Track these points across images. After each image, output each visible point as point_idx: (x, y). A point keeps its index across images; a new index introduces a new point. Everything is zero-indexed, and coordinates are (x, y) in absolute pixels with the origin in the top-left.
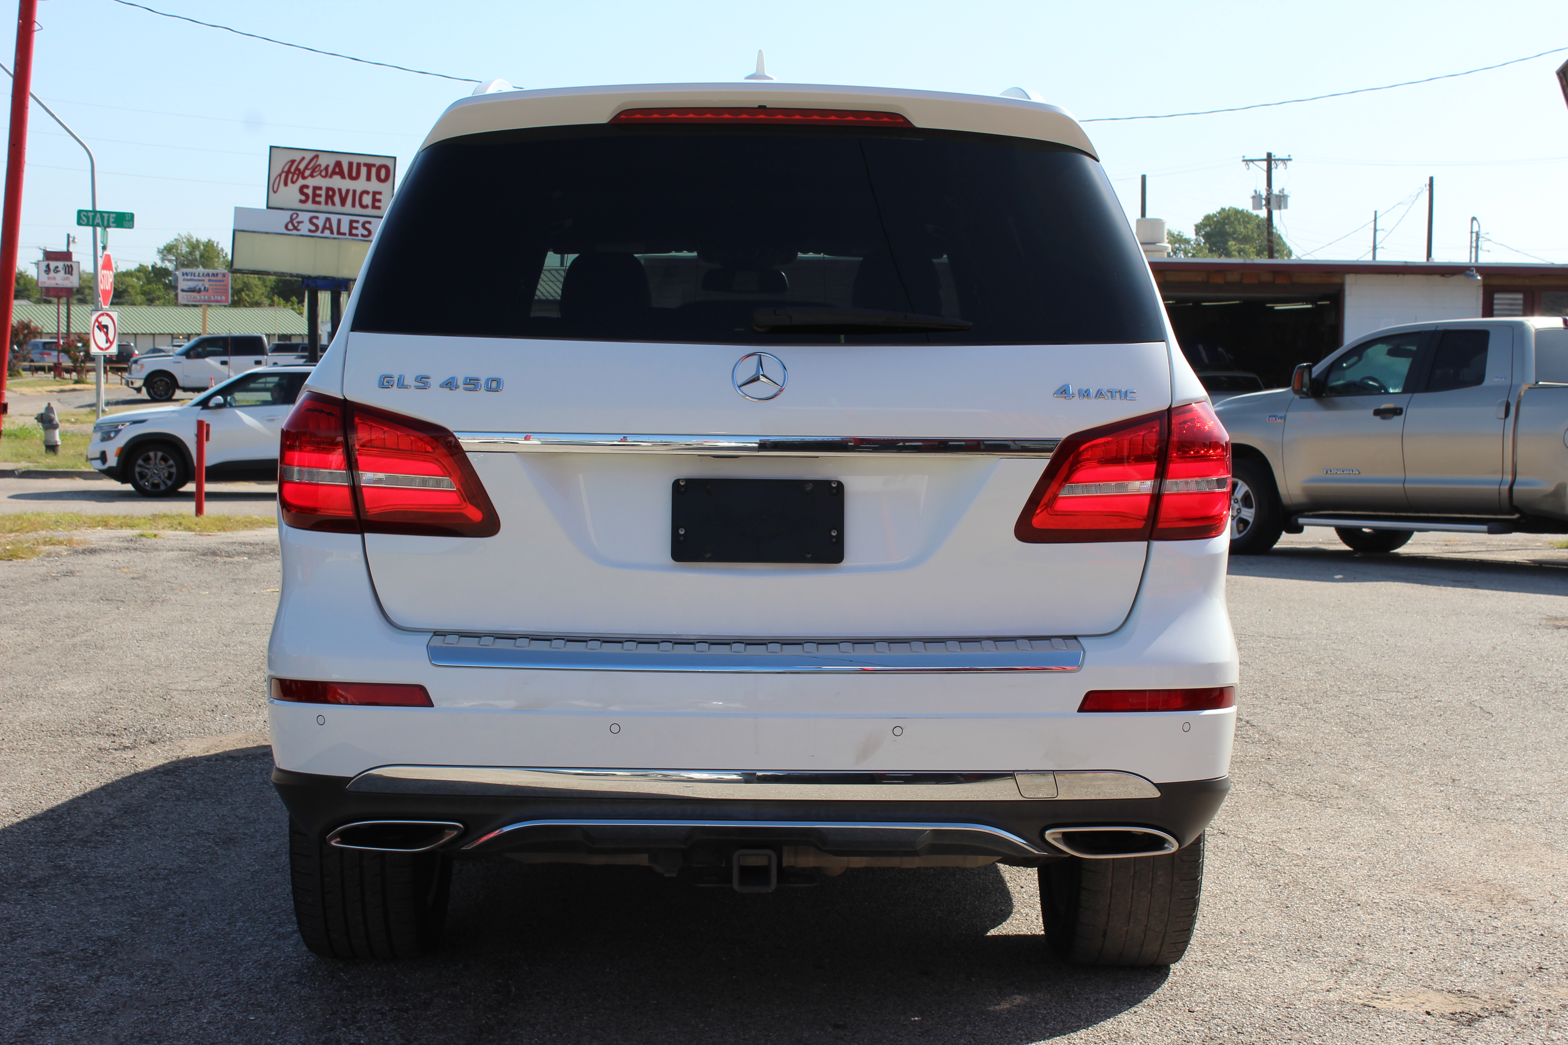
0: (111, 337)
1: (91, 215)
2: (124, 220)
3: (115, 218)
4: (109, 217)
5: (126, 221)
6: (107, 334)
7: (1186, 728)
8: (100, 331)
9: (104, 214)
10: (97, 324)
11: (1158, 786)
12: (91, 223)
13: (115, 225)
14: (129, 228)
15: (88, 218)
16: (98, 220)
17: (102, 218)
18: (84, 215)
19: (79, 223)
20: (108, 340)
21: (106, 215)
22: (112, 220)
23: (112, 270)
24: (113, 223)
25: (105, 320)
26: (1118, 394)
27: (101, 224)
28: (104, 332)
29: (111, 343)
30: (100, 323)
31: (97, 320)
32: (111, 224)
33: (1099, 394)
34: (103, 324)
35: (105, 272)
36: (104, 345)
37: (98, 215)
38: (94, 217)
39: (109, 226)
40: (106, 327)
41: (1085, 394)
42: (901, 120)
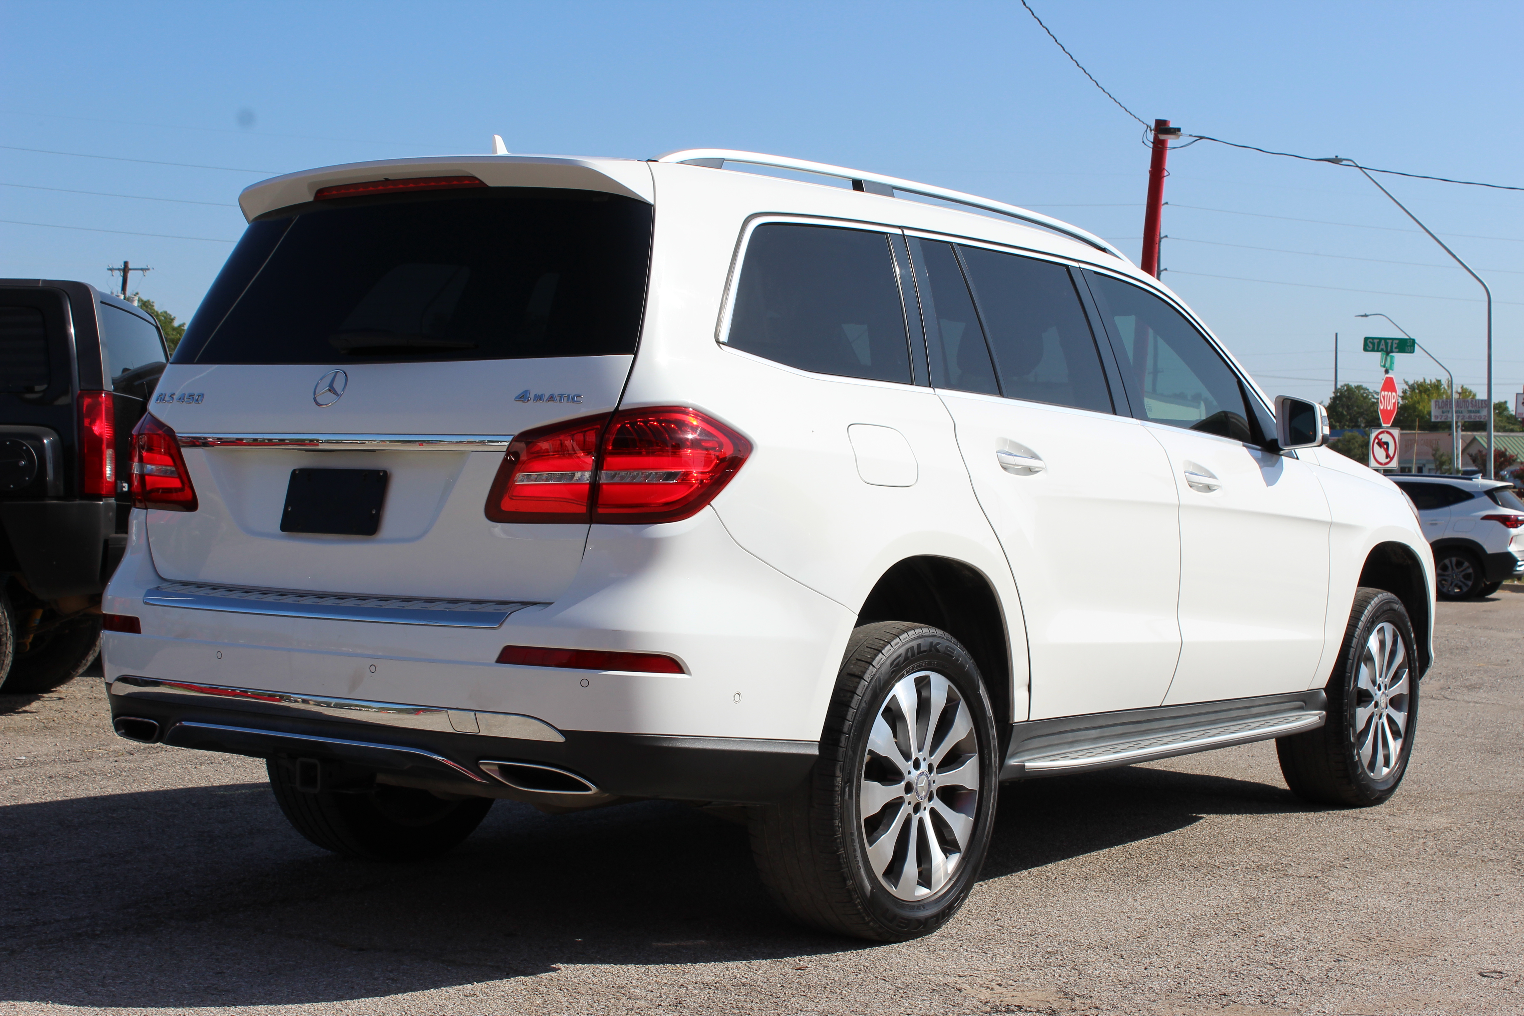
0: (1391, 453)
1: (1376, 341)
2: (1406, 345)
3: (1398, 344)
4: (1392, 343)
5: (1408, 346)
6: (1387, 450)
7: (584, 684)
8: (1381, 448)
9: (1388, 341)
10: (1377, 441)
11: (562, 732)
12: (1376, 349)
13: (1397, 350)
14: (1410, 352)
15: (1373, 344)
16: (1382, 346)
17: (1386, 344)
18: (1370, 342)
19: (1365, 349)
20: (1387, 456)
21: (1389, 342)
22: (1395, 346)
23: (1396, 392)
24: (1396, 348)
25: (1385, 438)
26: (566, 399)
27: (1385, 350)
28: (1384, 448)
29: (1392, 459)
30: (1380, 440)
31: (1377, 437)
32: (1394, 350)
33: (551, 398)
34: (1383, 440)
35: (1386, 393)
36: (1383, 460)
37: (1383, 342)
38: (1379, 343)
39: (1392, 352)
40: (1387, 444)
41: (539, 398)
42: (477, 182)
